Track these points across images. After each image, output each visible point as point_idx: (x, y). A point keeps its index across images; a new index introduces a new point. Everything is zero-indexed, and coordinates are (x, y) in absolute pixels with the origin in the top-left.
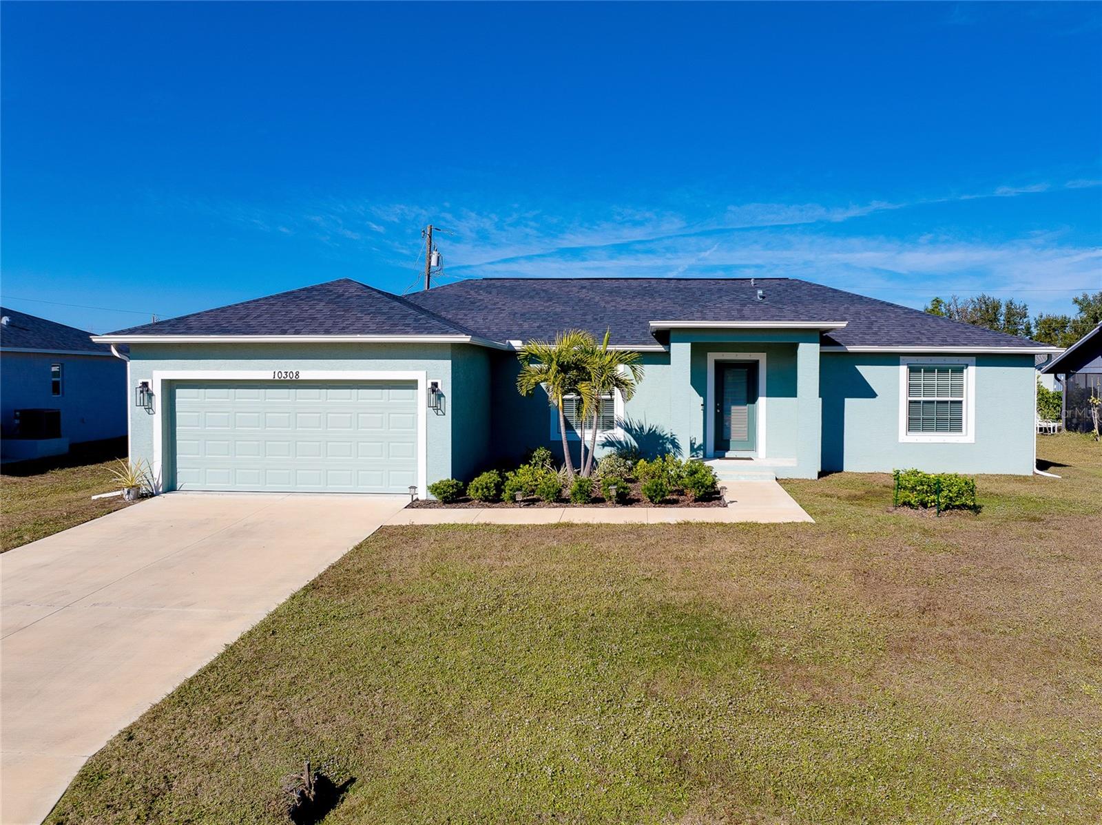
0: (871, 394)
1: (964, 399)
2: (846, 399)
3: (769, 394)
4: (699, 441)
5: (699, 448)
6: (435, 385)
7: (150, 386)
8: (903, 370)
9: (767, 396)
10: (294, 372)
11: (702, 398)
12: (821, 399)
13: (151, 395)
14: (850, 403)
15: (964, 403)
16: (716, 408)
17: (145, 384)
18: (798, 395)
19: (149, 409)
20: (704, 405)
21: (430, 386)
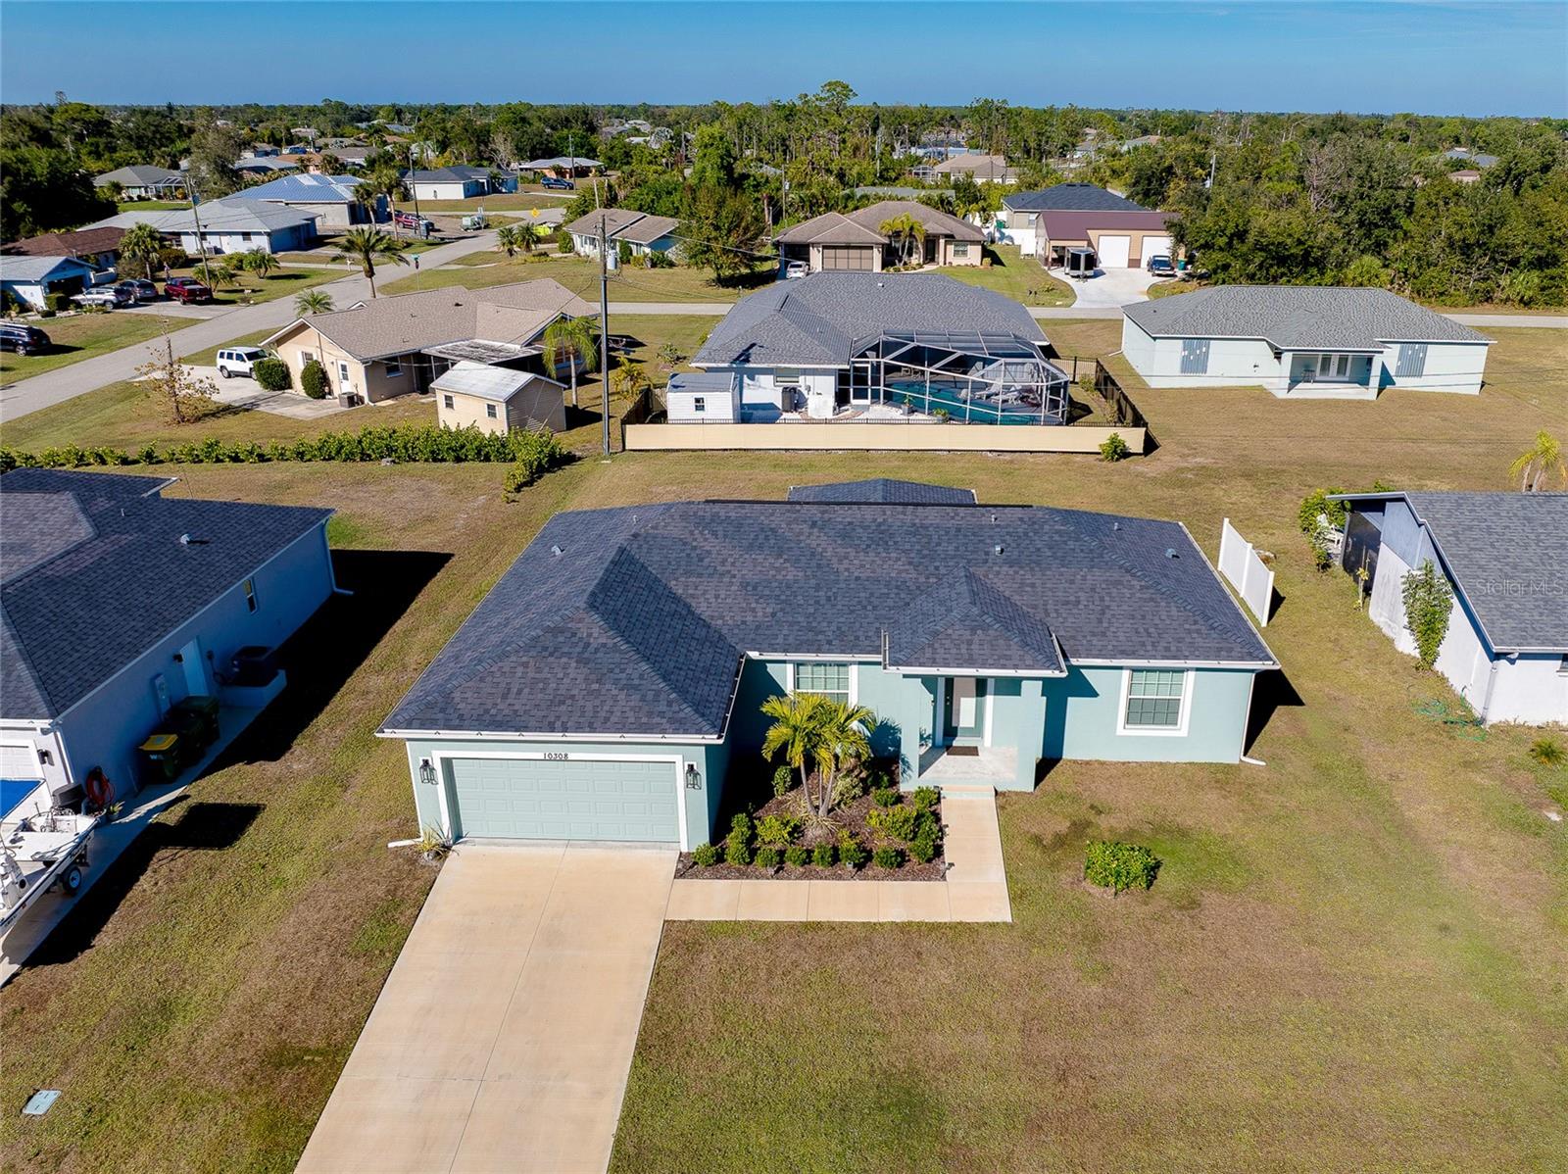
0: (1095, 694)
1: (1182, 698)
2: (1069, 698)
3: (996, 693)
4: (929, 731)
5: (928, 737)
6: (691, 767)
7: (430, 763)
8: (1126, 674)
9: (995, 694)
10: (563, 754)
11: (932, 696)
12: (1045, 698)
13: (432, 769)
14: (1073, 703)
15: (1182, 701)
16: (946, 701)
17: (426, 762)
18: (1022, 693)
19: (432, 780)
20: (935, 701)
21: (686, 768)
